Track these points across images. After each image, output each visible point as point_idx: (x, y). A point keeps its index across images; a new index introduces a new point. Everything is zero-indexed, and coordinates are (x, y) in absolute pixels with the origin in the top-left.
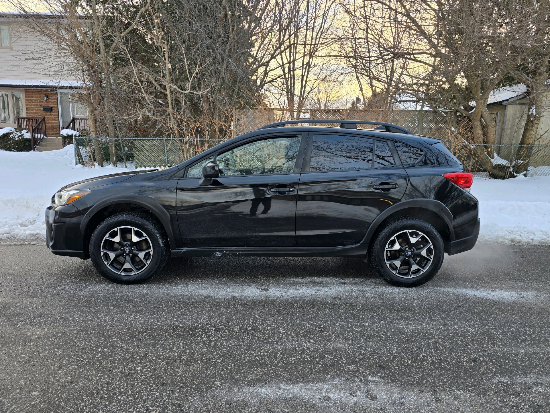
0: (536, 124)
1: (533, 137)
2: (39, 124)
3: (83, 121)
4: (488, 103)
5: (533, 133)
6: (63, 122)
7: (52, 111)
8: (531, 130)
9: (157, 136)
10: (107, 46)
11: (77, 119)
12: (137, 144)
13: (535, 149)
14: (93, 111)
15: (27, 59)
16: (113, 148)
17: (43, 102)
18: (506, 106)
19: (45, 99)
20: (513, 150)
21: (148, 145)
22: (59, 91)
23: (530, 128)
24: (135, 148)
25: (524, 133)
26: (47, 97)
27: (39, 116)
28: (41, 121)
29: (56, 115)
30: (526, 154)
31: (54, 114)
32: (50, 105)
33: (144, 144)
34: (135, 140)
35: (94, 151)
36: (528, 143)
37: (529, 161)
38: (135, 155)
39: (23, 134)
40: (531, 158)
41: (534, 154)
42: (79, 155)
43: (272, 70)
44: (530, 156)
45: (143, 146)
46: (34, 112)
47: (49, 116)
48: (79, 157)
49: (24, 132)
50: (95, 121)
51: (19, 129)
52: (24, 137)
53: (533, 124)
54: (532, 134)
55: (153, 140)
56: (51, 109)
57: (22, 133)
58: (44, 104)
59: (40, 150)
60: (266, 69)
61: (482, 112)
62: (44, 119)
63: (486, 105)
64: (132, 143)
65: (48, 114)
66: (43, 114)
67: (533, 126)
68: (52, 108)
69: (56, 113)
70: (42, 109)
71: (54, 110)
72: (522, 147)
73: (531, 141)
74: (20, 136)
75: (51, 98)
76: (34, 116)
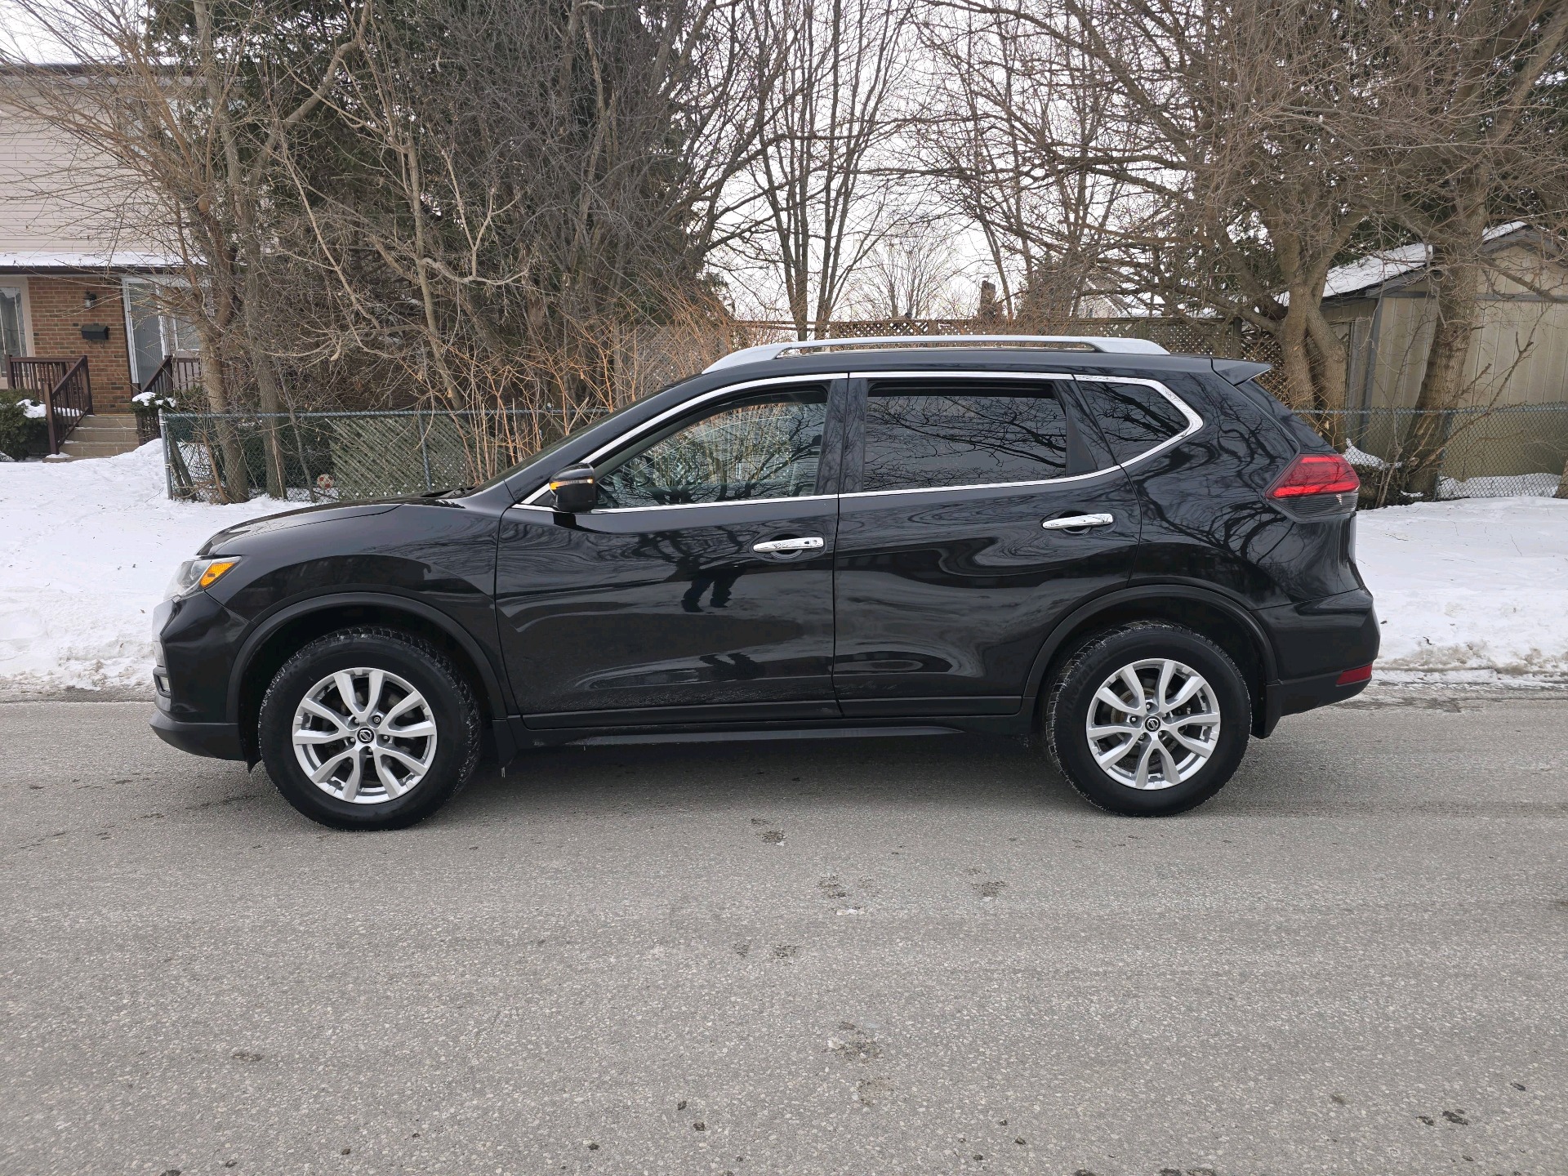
0: (1458, 350)
1: (1451, 386)
2: (70, 378)
3: (195, 365)
4: (1326, 294)
5: (1451, 375)
6: (140, 368)
7: (107, 338)
8: (1447, 367)
9: (396, 406)
10: (244, 154)
11: (177, 360)
12: (340, 429)
13: (1457, 421)
14: (211, 340)
15: (12, 198)
16: (274, 442)
17: (81, 312)
18: (1377, 300)
19: (88, 303)
20: (1395, 426)
21: (371, 431)
22: (128, 280)
23: (1444, 361)
24: (336, 440)
25: (1428, 376)
26: (93, 298)
27: (72, 352)
28: (77, 369)
29: (122, 351)
30: (1432, 435)
31: (113, 347)
32: (105, 320)
33: (362, 427)
34: (335, 418)
35: (220, 450)
36: (1438, 403)
37: (1441, 454)
38: (335, 460)
40: (1447, 444)
41: (1455, 434)
42: (176, 465)
43: (728, 209)
44: (1445, 441)
45: (359, 436)
46: (57, 343)
47: (98, 355)
48: (177, 471)
49: (27, 401)
50: (221, 366)
51: (14, 392)
52: (28, 418)
53: (1451, 350)
54: (1448, 380)
55: (385, 416)
56: (105, 334)
57: (23, 406)
58: (84, 320)
59: (77, 455)
60: (712, 207)
61: (1308, 320)
62: (84, 363)
63: (1318, 301)
64: (328, 427)
65: (98, 348)
66: (83, 348)
67: (1450, 357)
68: (107, 330)
69: (120, 343)
70: (79, 334)
71: (115, 334)
72: (1421, 415)
73: (1447, 399)
75: (104, 301)
76: (56, 354)
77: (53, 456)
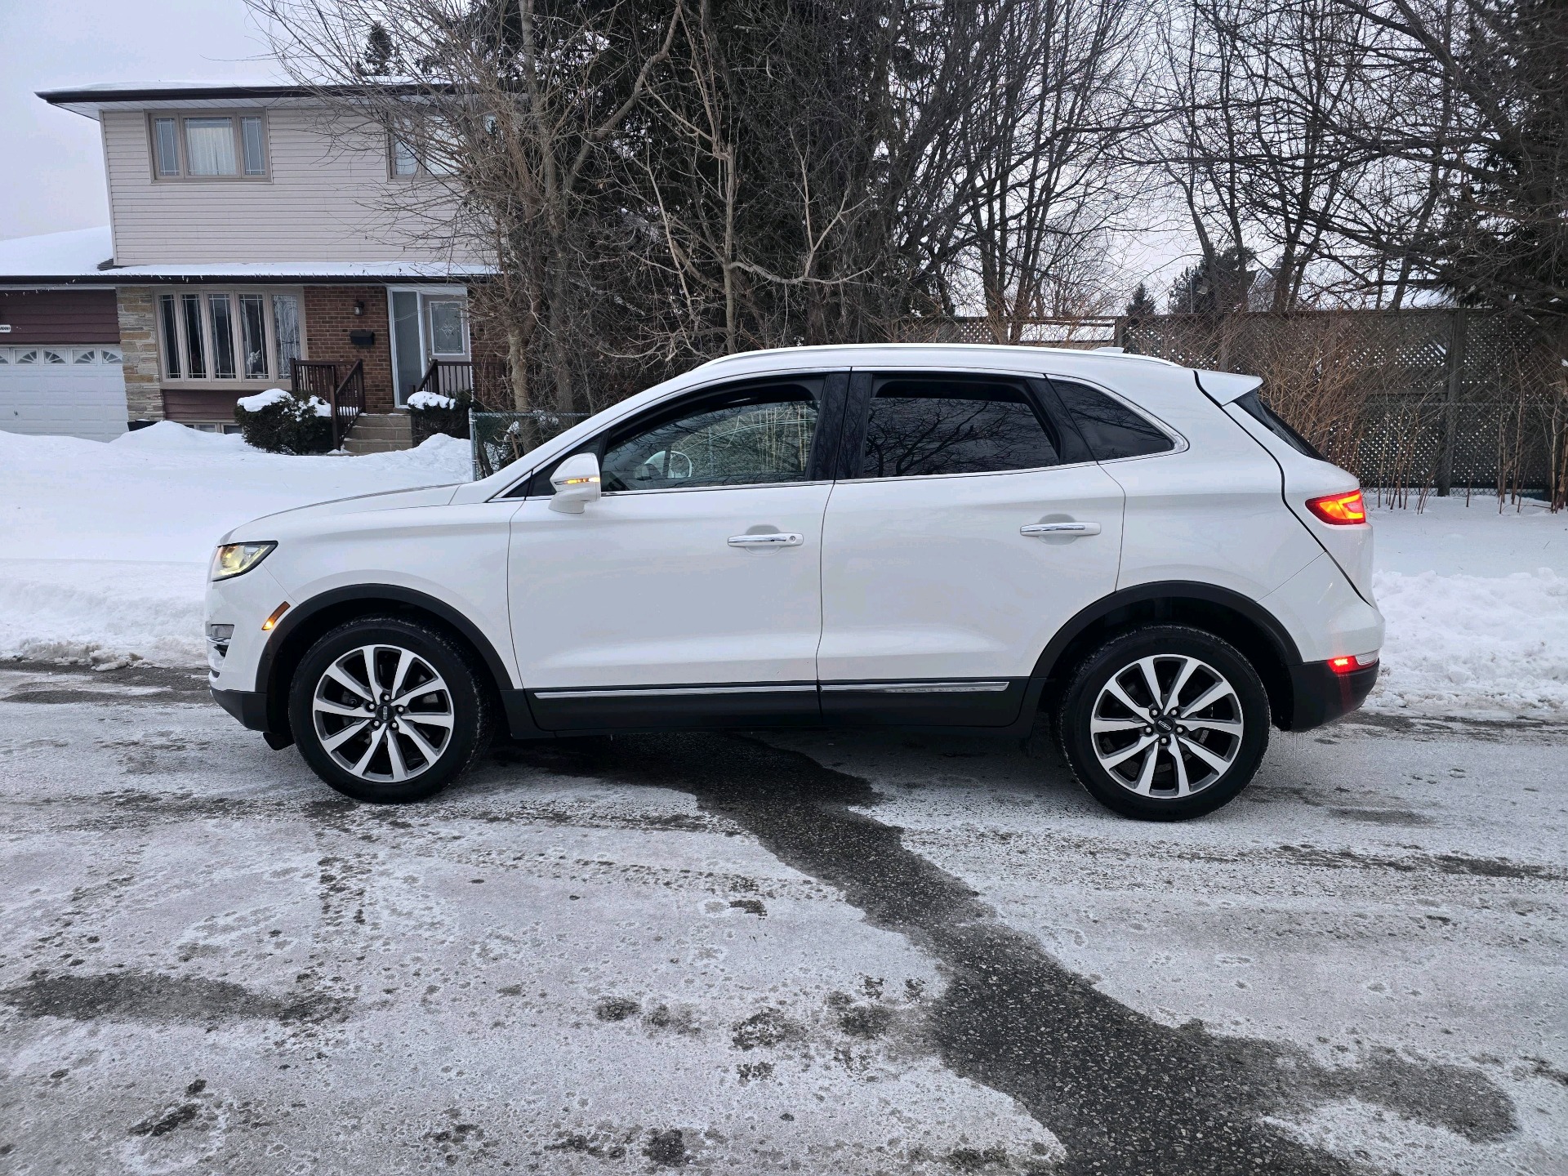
2: (348, 381)
3: (459, 368)
6: (402, 372)
7: (373, 343)
11: (443, 364)
17: (352, 319)
19: (357, 311)
22: (393, 288)
26: (361, 306)
27: (342, 357)
28: (354, 373)
29: (385, 355)
31: (377, 350)
32: (371, 326)
39: (313, 407)
46: (328, 348)
47: (364, 359)
49: (314, 400)
51: (299, 394)
52: (317, 415)
56: (371, 340)
57: (310, 404)
58: (353, 326)
59: (356, 451)
62: (360, 367)
65: (365, 352)
66: (352, 353)
68: (373, 335)
69: (384, 347)
70: (348, 339)
71: (379, 339)
74: (305, 412)
75: (371, 308)
76: (327, 357)
77: (335, 451)
